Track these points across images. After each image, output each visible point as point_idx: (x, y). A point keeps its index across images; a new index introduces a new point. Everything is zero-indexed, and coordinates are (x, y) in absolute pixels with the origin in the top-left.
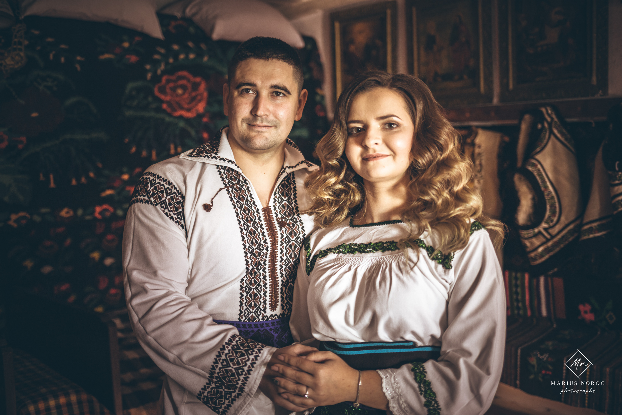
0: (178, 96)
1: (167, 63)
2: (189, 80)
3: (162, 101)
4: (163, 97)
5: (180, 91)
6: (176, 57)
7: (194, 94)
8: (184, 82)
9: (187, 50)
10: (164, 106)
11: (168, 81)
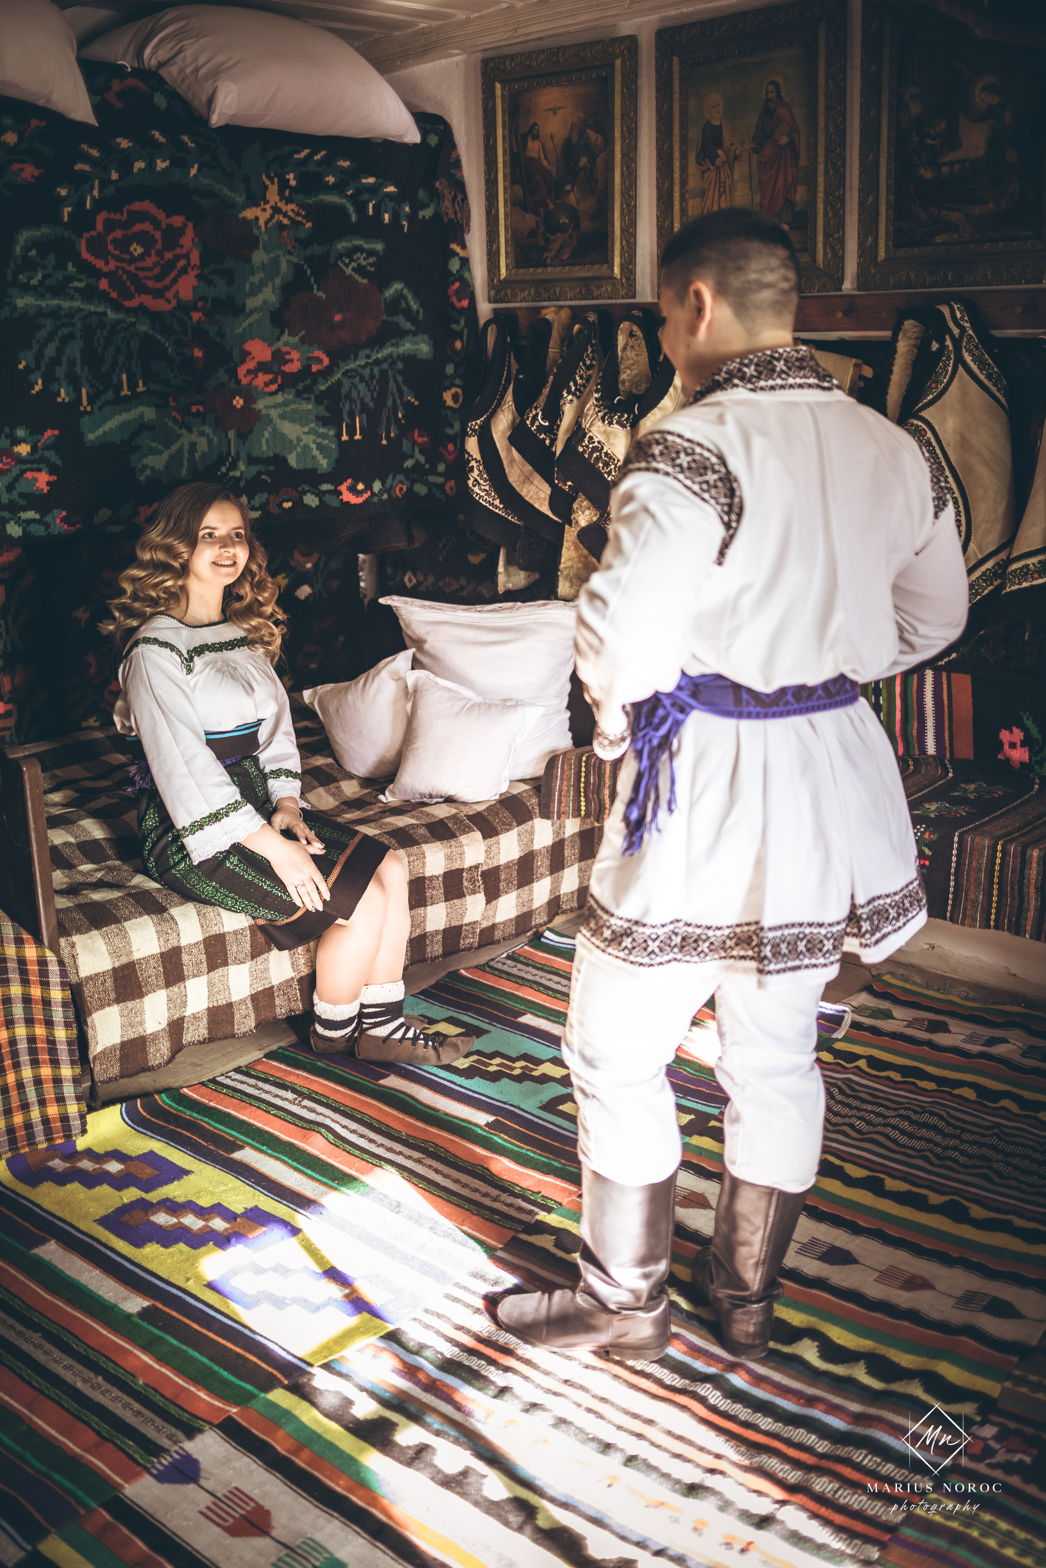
0: (133, 260)
1: (105, 183)
2: (156, 223)
3: (98, 274)
4: (99, 264)
5: (137, 250)
6: (125, 168)
7: (168, 256)
8: (147, 226)
9: (150, 150)
10: (104, 284)
11: (110, 225)
